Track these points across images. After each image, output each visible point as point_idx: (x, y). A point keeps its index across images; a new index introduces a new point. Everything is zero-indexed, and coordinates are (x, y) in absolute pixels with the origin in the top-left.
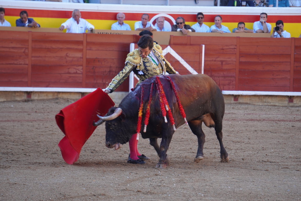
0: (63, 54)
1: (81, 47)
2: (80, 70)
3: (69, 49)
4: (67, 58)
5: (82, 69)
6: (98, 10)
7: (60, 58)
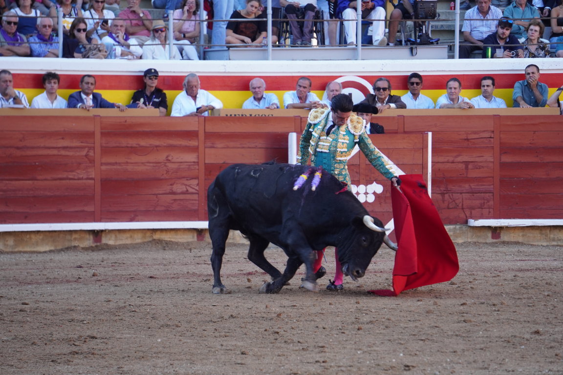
0: (161, 157)
1: (193, 143)
2: (193, 187)
3: (172, 147)
4: (167, 164)
5: (198, 185)
6: (225, 72)
7: (155, 165)
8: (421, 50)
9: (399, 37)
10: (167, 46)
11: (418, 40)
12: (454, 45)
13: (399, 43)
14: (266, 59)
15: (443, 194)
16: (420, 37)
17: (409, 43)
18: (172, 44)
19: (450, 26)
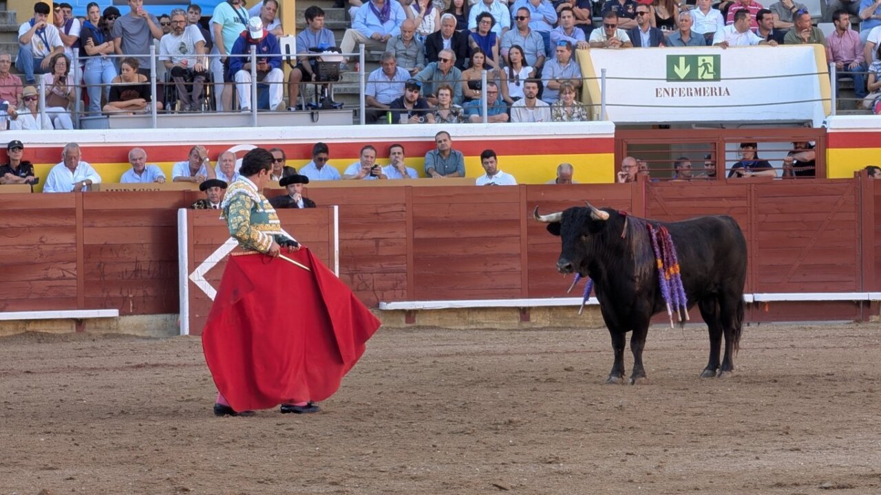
0: (34, 238)
1: (70, 222)
2: (71, 271)
3: (46, 227)
4: (41, 247)
5: (76, 269)
6: (104, 143)
7: (27, 247)
8: (323, 115)
9: (298, 102)
10: (39, 115)
11: (320, 105)
12: (359, 110)
13: (299, 108)
14: (151, 127)
15: (351, 275)
16: (322, 101)
17: (310, 108)
18: (43, 113)
19: (354, 89)
